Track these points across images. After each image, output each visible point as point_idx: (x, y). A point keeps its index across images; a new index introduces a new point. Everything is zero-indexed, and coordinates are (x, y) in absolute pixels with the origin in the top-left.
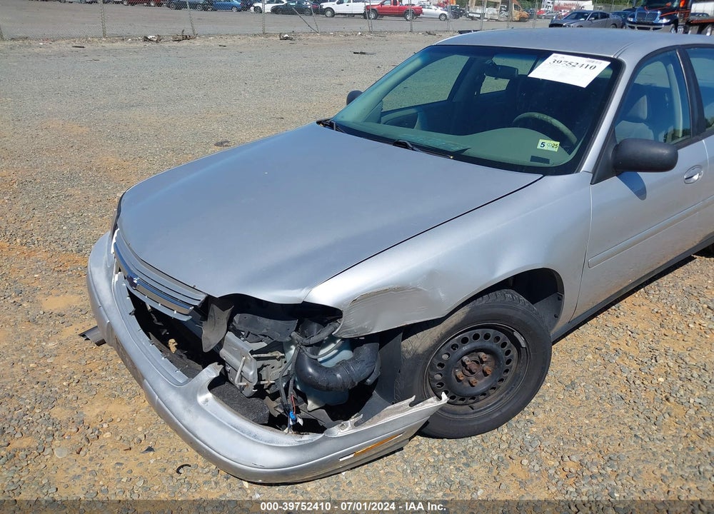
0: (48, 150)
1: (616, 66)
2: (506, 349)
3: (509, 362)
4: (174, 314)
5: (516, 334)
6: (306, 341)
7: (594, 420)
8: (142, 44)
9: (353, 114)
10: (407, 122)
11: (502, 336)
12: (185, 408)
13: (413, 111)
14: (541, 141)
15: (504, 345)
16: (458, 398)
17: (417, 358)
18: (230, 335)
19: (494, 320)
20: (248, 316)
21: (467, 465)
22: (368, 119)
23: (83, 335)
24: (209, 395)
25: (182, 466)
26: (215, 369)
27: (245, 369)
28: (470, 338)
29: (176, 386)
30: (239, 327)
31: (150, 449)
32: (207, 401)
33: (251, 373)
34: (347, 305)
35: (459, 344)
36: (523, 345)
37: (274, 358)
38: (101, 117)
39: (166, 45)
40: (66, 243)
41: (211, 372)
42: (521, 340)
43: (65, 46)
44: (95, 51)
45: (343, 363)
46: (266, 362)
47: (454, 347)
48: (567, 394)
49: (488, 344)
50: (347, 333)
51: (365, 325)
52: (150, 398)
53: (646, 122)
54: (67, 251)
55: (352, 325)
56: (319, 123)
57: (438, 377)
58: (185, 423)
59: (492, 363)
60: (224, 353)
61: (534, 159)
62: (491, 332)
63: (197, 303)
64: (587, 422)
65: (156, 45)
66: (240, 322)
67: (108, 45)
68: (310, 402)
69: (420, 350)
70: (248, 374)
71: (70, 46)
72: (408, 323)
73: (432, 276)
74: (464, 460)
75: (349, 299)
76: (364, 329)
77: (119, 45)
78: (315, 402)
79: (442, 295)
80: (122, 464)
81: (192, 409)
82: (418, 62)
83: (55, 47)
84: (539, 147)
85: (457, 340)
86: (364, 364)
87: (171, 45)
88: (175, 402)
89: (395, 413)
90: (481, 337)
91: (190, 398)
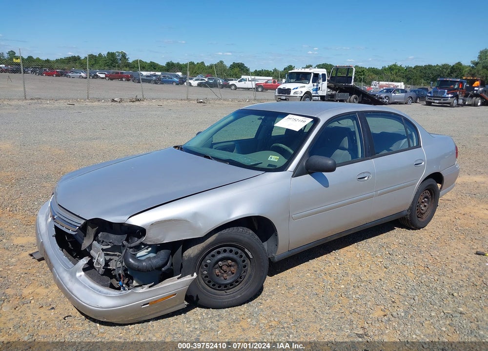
0: (37, 162)
1: (316, 121)
2: (242, 259)
3: (245, 266)
4: (70, 232)
5: (246, 250)
6: (129, 245)
7: (296, 304)
8: (110, 103)
9: (194, 144)
10: (228, 148)
11: (239, 251)
12: (69, 280)
13: (232, 143)
14: (271, 156)
15: (241, 256)
16: (217, 286)
17: (190, 259)
18: (95, 243)
19: (233, 241)
20: (105, 234)
21: (218, 321)
22: (204, 146)
23: (31, 255)
24: (83, 273)
25: (68, 316)
26: (86, 259)
27: (100, 259)
28: (222, 252)
29: (67, 269)
30: (100, 239)
31: (53, 308)
32: (81, 276)
33: (102, 260)
34: (148, 226)
35: (216, 254)
36: (251, 257)
37: (116, 255)
38: (74, 145)
39: (125, 104)
40: (35, 211)
41: (84, 262)
42: (249, 254)
43: (62, 104)
44: (80, 107)
45: (149, 259)
46: (112, 257)
47: (213, 256)
48: (287, 291)
49: (231, 255)
50: (150, 241)
51: (159, 237)
52: (55, 277)
53: (348, 150)
54: (34, 215)
55: (152, 237)
56: (175, 147)
57: (206, 272)
58: (68, 287)
59: (236, 267)
60: (92, 252)
61: (269, 165)
62: (233, 249)
63: (80, 225)
64: (292, 304)
65: (118, 104)
66: (101, 237)
67: (89, 104)
68: (134, 281)
69: (192, 256)
70: (100, 260)
71: (66, 103)
72: (183, 239)
73: (196, 215)
74: (218, 319)
75: (148, 223)
76: (159, 240)
77: (96, 104)
78: (137, 282)
79: (201, 225)
80: (36, 314)
81: (73, 280)
82: (232, 118)
83: (56, 104)
84: (269, 159)
85: (215, 252)
86: (159, 259)
87: (128, 104)
88: (66, 277)
89: (169, 282)
90: (228, 251)
91: (73, 275)
